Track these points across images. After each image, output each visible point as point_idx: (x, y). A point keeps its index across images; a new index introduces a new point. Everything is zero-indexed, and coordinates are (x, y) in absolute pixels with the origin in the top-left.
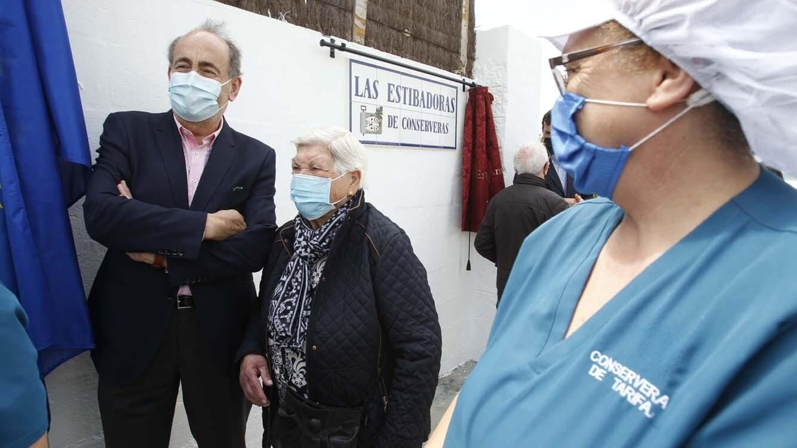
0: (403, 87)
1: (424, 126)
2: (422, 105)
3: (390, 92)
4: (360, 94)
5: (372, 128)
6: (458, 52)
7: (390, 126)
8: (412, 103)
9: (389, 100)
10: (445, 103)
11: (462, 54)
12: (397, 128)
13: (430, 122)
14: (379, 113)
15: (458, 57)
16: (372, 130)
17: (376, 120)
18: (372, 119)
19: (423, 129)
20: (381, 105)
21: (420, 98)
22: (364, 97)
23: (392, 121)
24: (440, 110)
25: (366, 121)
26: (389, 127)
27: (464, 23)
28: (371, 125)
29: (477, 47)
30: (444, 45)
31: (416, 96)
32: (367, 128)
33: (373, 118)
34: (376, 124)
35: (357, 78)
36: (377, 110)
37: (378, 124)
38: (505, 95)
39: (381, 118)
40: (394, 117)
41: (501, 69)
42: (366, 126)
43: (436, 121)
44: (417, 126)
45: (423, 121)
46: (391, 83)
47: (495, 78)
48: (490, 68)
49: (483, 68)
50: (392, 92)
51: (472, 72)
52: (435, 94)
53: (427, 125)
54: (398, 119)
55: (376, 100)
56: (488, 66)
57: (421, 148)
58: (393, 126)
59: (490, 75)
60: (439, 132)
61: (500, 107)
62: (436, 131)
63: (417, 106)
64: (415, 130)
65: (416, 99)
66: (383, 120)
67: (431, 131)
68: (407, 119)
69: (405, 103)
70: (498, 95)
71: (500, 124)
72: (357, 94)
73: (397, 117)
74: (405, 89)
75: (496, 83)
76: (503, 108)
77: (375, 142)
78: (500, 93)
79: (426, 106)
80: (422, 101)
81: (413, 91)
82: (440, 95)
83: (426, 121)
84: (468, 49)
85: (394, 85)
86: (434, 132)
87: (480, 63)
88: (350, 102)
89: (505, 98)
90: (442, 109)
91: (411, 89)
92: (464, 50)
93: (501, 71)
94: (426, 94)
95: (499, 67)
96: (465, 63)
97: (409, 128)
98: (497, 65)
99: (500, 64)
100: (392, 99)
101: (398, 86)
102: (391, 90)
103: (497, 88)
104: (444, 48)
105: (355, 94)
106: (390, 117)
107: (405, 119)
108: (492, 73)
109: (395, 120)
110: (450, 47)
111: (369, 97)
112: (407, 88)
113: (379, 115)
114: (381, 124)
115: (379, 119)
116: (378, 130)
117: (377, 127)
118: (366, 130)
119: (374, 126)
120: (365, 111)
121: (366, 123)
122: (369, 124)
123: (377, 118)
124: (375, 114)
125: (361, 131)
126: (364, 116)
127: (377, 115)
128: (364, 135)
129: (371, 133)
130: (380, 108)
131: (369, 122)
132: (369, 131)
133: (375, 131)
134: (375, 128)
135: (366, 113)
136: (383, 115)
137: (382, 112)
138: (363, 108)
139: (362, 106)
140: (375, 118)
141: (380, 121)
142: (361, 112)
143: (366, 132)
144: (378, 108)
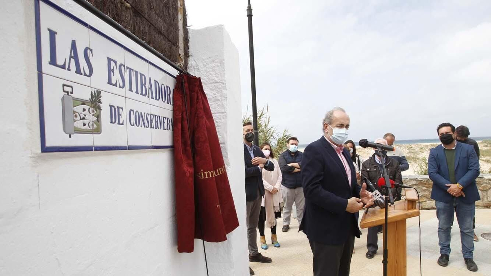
0: (128, 68)
1: (154, 121)
2: (150, 96)
3: (110, 71)
4: (60, 62)
5: (84, 125)
6: (177, 46)
7: (114, 121)
8: (140, 91)
9: (110, 83)
10: (171, 96)
11: (180, 48)
12: (123, 124)
13: (159, 117)
14: (95, 101)
15: (177, 50)
16: (86, 127)
17: (91, 111)
18: (84, 110)
19: (152, 126)
20: (100, 88)
21: (147, 85)
22: (69, 70)
23: (115, 113)
24: (168, 103)
25: (75, 112)
26: (111, 122)
27: (180, 17)
28: (84, 118)
29: (190, 44)
30: (164, 32)
32: (75, 124)
33: (87, 107)
34: (90, 118)
35: (53, 34)
37: (95, 118)
38: (225, 92)
39: (100, 108)
40: (118, 108)
41: (218, 66)
42: (75, 121)
43: (165, 116)
44: (146, 123)
45: (152, 116)
46: (112, 58)
47: (212, 75)
48: (206, 64)
49: (198, 65)
50: (113, 71)
51: (188, 69)
52: (162, 84)
53: (157, 120)
54: (123, 111)
55: (90, 78)
56: (204, 63)
57: (152, 149)
58: (117, 122)
59: (206, 71)
60: (168, 130)
61: (219, 103)
62: (165, 128)
63: (145, 95)
64: (145, 127)
65: (143, 86)
66: (102, 111)
67: (161, 129)
68: (134, 112)
69: (131, 90)
70: (216, 91)
71: (221, 120)
72: (53, 62)
73: (122, 109)
74: (131, 70)
75: (214, 79)
76: (222, 104)
77: (92, 147)
78: (219, 89)
79: (154, 97)
80: (150, 90)
81: (139, 75)
82: (166, 86)
83: (156, 116)
84: (184, 44)
85: (115, 62)
86: (164, 129)
87: (194, 60)
88: (38, 73)
89: (224, 94)
90: (169, 102)
91: (137, 72)
92: (181, 44)
93: (217, 68)
94: (154, 82)
95: (216, 64)
96: (183, 58)
97: (138, 125)
98: (213, 62)
99: (217, 61)
100: (113, 82)
101: (121, 65)
102: (112, 68)
103: (215, 84)
104: (165, 36)
105: (49, 62)
106: (113, 108)
107: (132, 112)
108: (208, 70)
109: (120, 113)
110: (169, 37)
111: (78, 71)
112: (133, 70)
113: (96, 105)
114: (99, 119)
115: (96, 110)
116: (95, 127)
117: (92, 121)
118: (75, 127)
119: (88, 121)
120: (70, 94)
121: (74, 114)
122: (78, 117)
123: (93, 109)
124: (90, 102)
125: (65, 131)
126: (69, 103)
127: (93, 104)
128: (70, 137)
129: (83, 132)
130: (96, 92)
131: (80, 114)
132: (80, 130)
133: (90, 129)
134: (90, 124)
135: (73, 97)
136: (101, 103)
137: (100, 100)
138: (67, 89)
139: (64, 85)
140: (89, 108)
141: (98, 113)
142: (64, 96)
143: (75, 131)
144: (95, 92)
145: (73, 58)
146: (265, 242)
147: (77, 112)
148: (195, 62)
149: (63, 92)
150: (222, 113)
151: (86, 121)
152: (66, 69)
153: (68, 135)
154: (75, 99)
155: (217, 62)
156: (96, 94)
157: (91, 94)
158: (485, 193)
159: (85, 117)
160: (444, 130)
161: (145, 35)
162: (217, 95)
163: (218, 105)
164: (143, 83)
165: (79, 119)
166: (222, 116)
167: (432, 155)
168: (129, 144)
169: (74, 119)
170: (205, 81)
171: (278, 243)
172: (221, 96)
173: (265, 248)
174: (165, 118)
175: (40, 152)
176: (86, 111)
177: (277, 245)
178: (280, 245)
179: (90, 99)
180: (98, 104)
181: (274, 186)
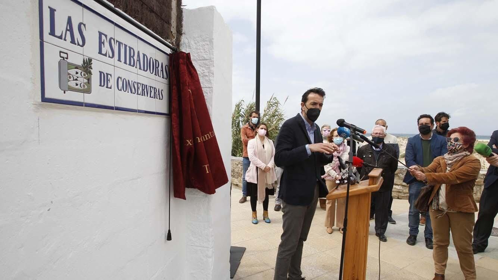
0: (117, 41)
1: (141, 89)
2: (138, 66)
3: (101, 43)
4: (58, 33)
5: (77, 85)
6: (169, 23)
8: (128, 62)
9: (100, 52)
10: (160, 68)
11: (172, 26)
12: (111, 88)
13: (147, 86)
14: (86, 67)
15: (169, 27)
16: (78, 87)
17: (82, 74)
18: (77, 73)
19: (139, 93)
20: (91, 56)
21: (136, 58)
22: (65, 40)
23: (104, 79)
24: (155, 74)
25: (69, 74)
26: (101, 85)
28: (76, 80)
29: (184, 23)
30: (156, 11)
31: (132, 55)
32: (69, 83)
33: (79, 71)
34: (82, 80)
35: (52, 11)
36: (84, 61)
37: (86, 81)
38: (212, 69)
39: (90, 73)
40: (107, 74)
41: (208, 44)
42: (69, 81)
43: (152, 86)
44: (133, 89)
45: (139, 84)
46: (103, 32)
47: (202, 53)
48: (197, 42)
49: (190, 42)
50: (103, 43)
51: (180, 46)
52: (151, 58)
53: (144, 88)
54: (111, 77)
55: (82, 48)
56: (195, 41)
57: (137, 113)
58: (106, 86)
59: (197, 49)
61: (207, 78)
62: (152, 96)
63: (133, 66)
64: (131, 93)
65: (132, 58)
66: (92, 75)
67: (147, 96)
68: (122, 79)
69: (119, 60)
70: (205, 67)
71: (207, 94)
72: (52, 33)
73: (111, 75)
74: (120, 43)
75: (203, 57)
76: (210, 80)
77: (83, 103)
78: (207, 66)
79: (142, 68)
80: (138, 62)
81: (128, 49)
82: (155, 59)
83: (143, 85)
84: (177, 23)
85: (106, 36)
86: (150, 97)
87: (187, 38)
88: (40, 41)
89: (212, 70)
90: (157, 74)
91: (126, 46)
92: (174, 22)
93: (207, 46)
94: (142, 55)
95: (206, 42)
96: (175, 35)
97: (125, 90)
98: (204, 40)
99: (207, 39)
100: (104, 52)
101: (111, 38)
102: (103, 41)
103: (204, 61)
104: (157, 14)
105: (49, 33)
106: (102, 74)
107: (120, 79)
108: (198, 48)
109: (109, 79)
110: (161, 16)
111: (73, 42)
112: (122, 44)
113: (87, 70)
114: (89, 81)
115: (87, 75)
116: (85, 87)
117: (84, 83)
118: (69, 86)
119: (80, 82)
120: (65, 59)
121: (68, 76)
122: (72, 78)
123: (84, 73)
124: (82, 67)
125: (60, 88)
126: (65, 67)
127: (85, 69)
128: (65, 93)
129: (74, 90)
130: (88, 60)
131: (73, 76)
132: (73, 88)
133: (81, 88)
134: (82, 85)
135: (68, 62)
136: (92, 69)
137: (91, 66)
138: (62, 55)
139: (60, 52)
140: (81, 72)
141: (89, 77)
142: (60, 61)
143: (69, 88)
144: (86, 59)
145: (69, 31)
146: (256, 217)
147: (71, 74)
148: (188, 39)
149: (60, 58)
150: (209, 88)
151: (78, 82)
152: (63, 39)
153: (63, 91)
154: (69, 64)
156: (88, 61)
157: (83, 60)
158: (479, 188)
159: (78, 79)
160: (424, 120)
161: (137, 13)
162: (206, 71)
163: (206, 80)
165: (73, 80)
166: (209, 91)
167: (411, 144)
168: (116, 106)
169: (68, 80)
170: (195, 58)
171: (269, 219)
172: (209, 72)
173: (255, 222)
174: (153, 88)
175: (41, 101)
176: (78, 74)
177: (268, 221)
178: (271, 221)
179: (82, 65)
180: (89, 70)
181: (267, 165)
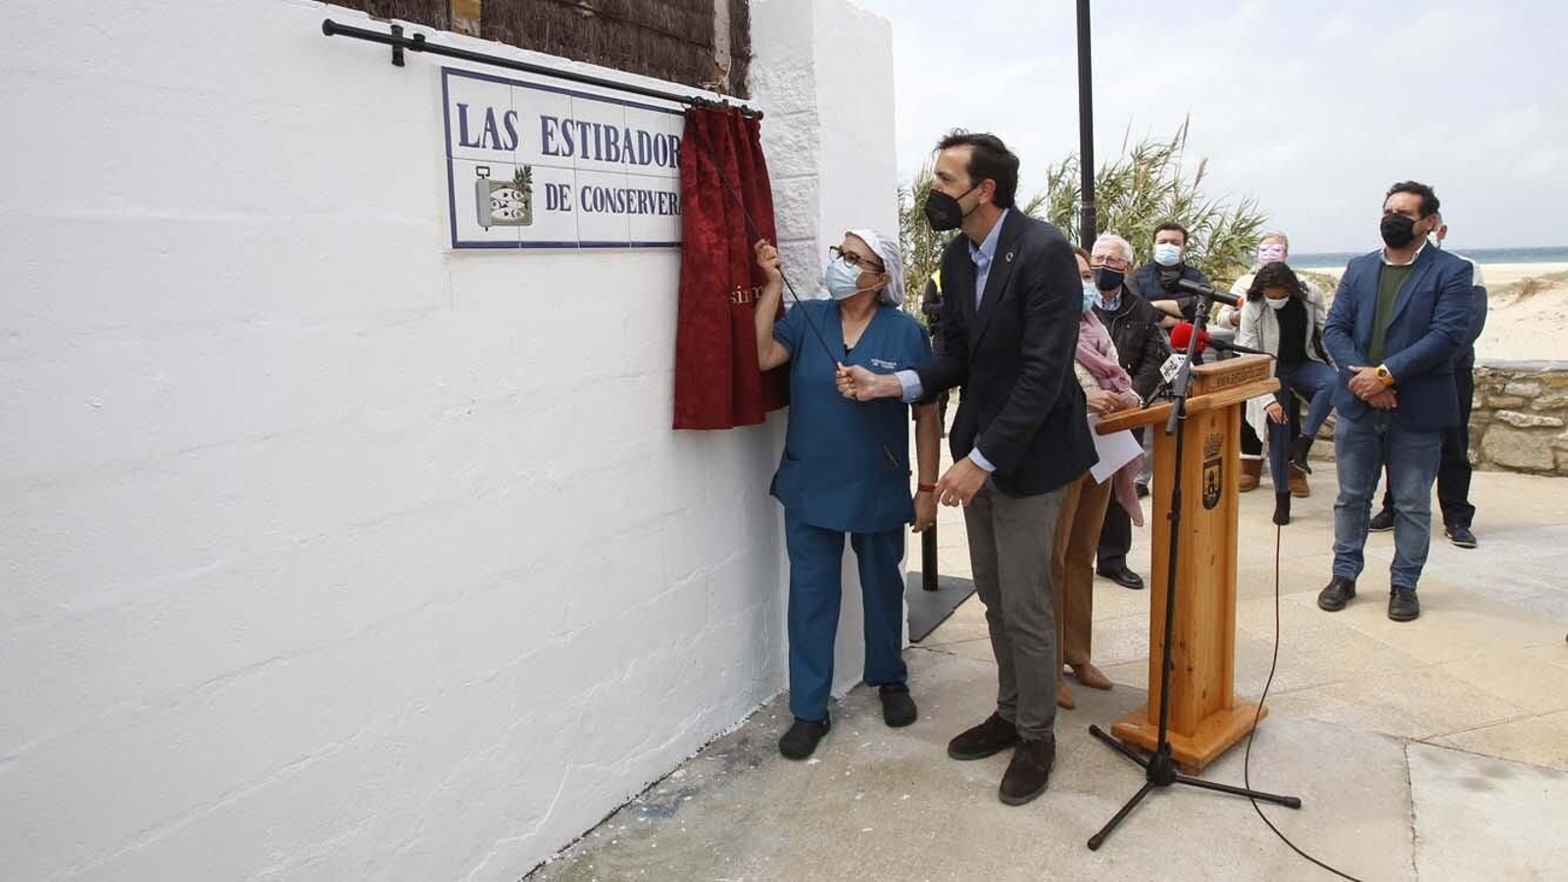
0: (578, 123)
1: (636, 200)
2: (628, 158)
3: (546, 134)
4: (471, 141)
5: (506, 214)
6: (708, 45)
7: (553, 206)
8: (603, 155)
9: (546, 152)
11: (719, 49)
12: (569, 210)
13: (650, 193)
14: (521, 182)
15: (709, 55)
16: (509, 217)
17: (515, 195)
18: (506, 195)
19: (633, 210)
20: (527, 162)
21: (621, 143)
22: (484, 146)
23: (556, 195)
25: (493, 199)
26: (549, 208)
28: (505, 206)
30: (675, 32)
32: (493, 213)
33: (509, 191)
34: (515, 205)
35: (463, 108)
36: (516, 173)
37: (522, 205)
39: (529, 190)
40: (561, 187)
41: (803, 76)
42: (493, 210)
43: (663, 191)
44: (618, 204)
45: (632, 192)
46: (549, 116)
47: (793, 97)
48: (780, 74)
50: (551, 133)
52: (658, 135)
53: (643, 198)
54: (570, 190)
55: (513, 152)
56: (776, 71)
57: (631, 248)
58: (559, 207)
59: (782, 89)
60: (671, 213)
61: (806, 154)
62: (664, 212)
63: (617, 160)
64: (615, 211)
65: (612, 146)
67: (653, 213)
68: (593, 189)
69: (585, 156)
70: (800, 129)
72: (465, 141)
73: (568, 187)
74: (584, 124)
75: (794, 106)
76: (812, 156)
77: (518, 242)
78: (805, 124)
79: (638, 160)
80: (627, 149)
81: (602, 130)
82: (667, 135)
83: (640, 191)
84: (733, 38)
85: (555, 120)
86: (661, 213)
88: (448, 159)
89: (815, 134)
91: (597, 127)
92: (721, 40)
93: (802, 79)
94: (637, 134)
95: (799, 72)
96: (727, 68)
97: (599, 208)
98: (794, 68)
99: (800, 65)
100: (552, 149)
101: (566, 122)
102: (549, 130)
103: (798, 116)
104: (676, 37)
105: (460, 143)
106: (552, 187)
107: (587, 190)
108: (784, 86)
109: (564, 193)
110: (688, 36)
111: (497, 146)
112: (589, 124)
113: (523, 186)
114: (528, 205)
115: (524, 194)
116: (522, 216)
117: (518, 209)
118: (493, 218)
119: (511, 208)
120: (486, 177)
121: (492, 202)
122: (498, 205)
123: (519, 192)
124: (515, 184)
125: (479, 222)
126: (485, 189)
127: (519, 185)
128: (487, 229)
129: (503, 224)
130: (523, 169)
131: (500, 201)
132: (500, 221)
133: (514, 219)
134: (515, 213)
135: (490, 181)
136: (532, 183)
137: (530, 179)
138: (481, 171)
139: (478, 168)
140: (512, 192)
141: (527, 198)
142: (478, 181)
143: (493, 222)
144: (521, 169)
145: (490, 131)
147: (496, 198)
148: (761, 69)
149: (477, 176)
150: (811, 175)
151: (509, 210)
152: (481, 146)
154: (492, 183)
155: (800, 69)
156: (523, 171)
157: (514, 172)
159: (508, 204)
162: (803, 137)
163: (805, 159)
164: (612, 140)
165: (499, 207)
166: (812, 181)
168: (582, 240)
169: (492, 208)
170: (779, 110)
172: (809, 139)
174: (665, 194)
175: (452, 248)
176: (508, 196)
179: (514, 180)
180: (527, 184)
